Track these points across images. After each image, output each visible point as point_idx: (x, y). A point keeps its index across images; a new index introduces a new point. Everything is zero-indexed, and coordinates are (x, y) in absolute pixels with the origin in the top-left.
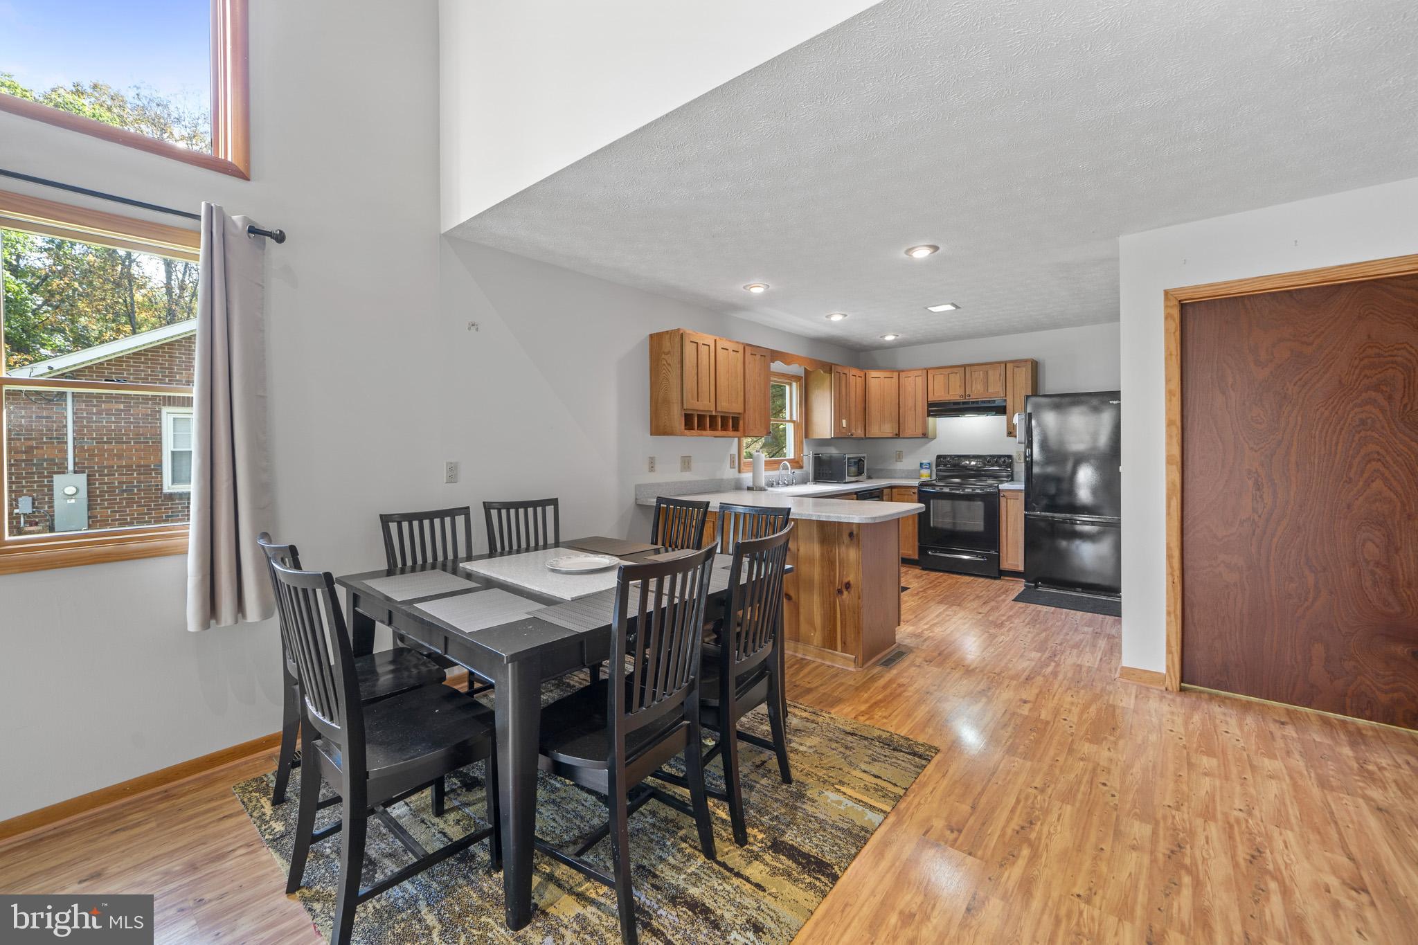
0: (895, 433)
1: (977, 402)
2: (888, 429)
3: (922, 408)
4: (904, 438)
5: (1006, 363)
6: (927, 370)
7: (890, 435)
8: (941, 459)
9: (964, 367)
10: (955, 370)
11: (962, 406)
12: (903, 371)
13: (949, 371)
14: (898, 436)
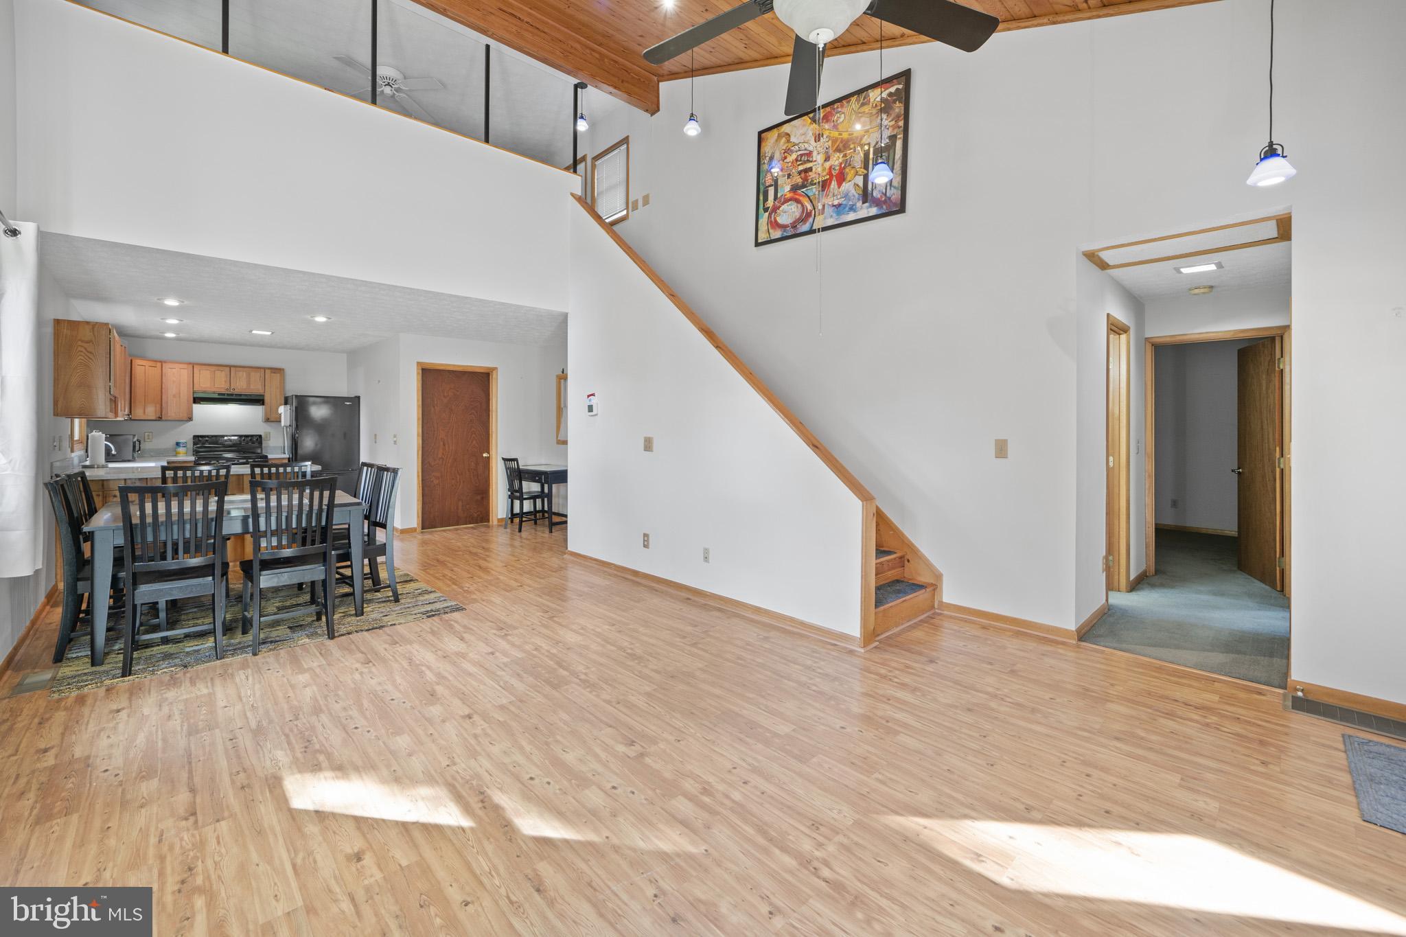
0: (158, 416)
1: (241, 395)
2: (151, 411)
3: (186, 395)
4: (166, 420)
5: (265, 369)
6: (193, 365)
7: (154, 418)
8: (197, 439)
9: (230, 367)
10: (221, 368)
11: (226, 397)
12: (165, 362)
13: (213, 368)
14: (160, 419)
